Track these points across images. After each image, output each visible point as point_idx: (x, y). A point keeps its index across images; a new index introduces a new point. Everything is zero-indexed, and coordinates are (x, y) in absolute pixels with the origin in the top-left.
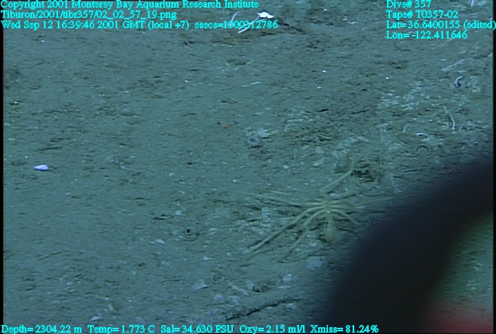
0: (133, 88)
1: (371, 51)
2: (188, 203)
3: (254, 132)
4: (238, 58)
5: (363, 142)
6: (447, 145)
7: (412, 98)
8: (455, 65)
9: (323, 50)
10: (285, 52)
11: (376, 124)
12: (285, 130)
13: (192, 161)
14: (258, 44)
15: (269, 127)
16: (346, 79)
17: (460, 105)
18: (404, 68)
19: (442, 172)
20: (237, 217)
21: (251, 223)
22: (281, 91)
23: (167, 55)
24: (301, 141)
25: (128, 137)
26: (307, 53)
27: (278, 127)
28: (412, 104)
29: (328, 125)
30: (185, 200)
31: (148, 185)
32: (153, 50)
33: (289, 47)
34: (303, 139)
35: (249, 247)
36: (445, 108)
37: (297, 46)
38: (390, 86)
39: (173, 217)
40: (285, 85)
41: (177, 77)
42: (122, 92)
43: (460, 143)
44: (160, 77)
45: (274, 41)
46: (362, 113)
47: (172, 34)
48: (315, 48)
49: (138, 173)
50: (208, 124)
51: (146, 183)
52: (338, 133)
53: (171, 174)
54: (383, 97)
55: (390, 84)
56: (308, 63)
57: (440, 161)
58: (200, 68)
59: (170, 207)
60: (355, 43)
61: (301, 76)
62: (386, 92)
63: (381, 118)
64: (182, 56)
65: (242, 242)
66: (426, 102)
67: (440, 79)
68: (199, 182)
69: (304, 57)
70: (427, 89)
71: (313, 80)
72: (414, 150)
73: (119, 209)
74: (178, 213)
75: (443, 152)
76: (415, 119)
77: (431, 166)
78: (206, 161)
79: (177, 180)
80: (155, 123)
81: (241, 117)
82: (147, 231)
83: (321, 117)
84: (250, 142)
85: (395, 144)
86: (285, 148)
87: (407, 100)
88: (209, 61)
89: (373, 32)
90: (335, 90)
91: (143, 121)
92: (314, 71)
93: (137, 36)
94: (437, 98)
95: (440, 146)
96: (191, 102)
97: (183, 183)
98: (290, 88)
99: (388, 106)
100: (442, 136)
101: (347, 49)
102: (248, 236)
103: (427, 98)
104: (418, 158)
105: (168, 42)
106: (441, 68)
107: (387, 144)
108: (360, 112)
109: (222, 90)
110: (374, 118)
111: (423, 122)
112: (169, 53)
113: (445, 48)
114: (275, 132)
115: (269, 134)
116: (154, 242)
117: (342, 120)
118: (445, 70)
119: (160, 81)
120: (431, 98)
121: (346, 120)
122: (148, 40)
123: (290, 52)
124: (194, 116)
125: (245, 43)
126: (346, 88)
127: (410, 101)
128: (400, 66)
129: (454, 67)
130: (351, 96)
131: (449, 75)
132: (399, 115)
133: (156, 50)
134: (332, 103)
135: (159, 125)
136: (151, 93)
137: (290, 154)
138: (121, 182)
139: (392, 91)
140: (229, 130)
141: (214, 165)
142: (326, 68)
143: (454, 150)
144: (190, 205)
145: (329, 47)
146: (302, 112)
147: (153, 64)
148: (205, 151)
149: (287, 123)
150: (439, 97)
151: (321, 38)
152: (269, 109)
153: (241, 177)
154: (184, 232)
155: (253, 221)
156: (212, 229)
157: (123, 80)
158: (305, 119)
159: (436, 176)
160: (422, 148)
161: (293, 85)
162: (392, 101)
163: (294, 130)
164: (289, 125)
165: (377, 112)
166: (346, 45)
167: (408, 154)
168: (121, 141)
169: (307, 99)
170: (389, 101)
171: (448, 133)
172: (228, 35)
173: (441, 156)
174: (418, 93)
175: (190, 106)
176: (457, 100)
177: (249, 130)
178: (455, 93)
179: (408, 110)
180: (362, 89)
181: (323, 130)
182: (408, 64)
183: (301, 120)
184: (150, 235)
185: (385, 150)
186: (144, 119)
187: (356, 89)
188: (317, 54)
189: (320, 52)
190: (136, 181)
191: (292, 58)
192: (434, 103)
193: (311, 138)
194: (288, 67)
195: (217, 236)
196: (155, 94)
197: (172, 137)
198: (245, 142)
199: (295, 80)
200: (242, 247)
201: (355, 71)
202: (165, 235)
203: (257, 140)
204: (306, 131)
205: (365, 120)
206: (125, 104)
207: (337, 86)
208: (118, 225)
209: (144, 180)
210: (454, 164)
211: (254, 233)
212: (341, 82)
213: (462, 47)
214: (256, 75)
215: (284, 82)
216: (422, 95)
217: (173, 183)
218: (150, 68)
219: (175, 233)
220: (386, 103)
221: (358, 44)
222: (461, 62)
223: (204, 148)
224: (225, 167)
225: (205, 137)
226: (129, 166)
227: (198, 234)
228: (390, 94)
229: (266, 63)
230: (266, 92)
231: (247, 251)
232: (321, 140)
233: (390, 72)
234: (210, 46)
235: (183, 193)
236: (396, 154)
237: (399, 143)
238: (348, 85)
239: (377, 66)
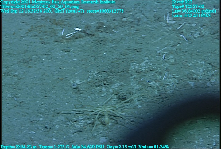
0: (19, 63)
1: (125, 45)
2: (46, 115)
3: (74, 82)
4: (66, 48)
5: (123, 85)
6: (160, 85)
7: (144, 65)
8: (163, 50)
9: (104, 44)
10: (87, 45)
11: (129, 77)
12: (88, 80)
13: (47, 96)
14: (75, 42)
15: (81, 79)
16: (115, 57)
17: (165, 68)
18: (140, 52)
19: (158, 97)
20: (68, 120)
21: (74, 123)
22: (86, 63)
23: (34, 48)
24: (96, 85)
25: (17, 85)
26: (97, 46)
27: (85, 79)
28: (144, 67)
29: (107, 78)
30: (44, 113)
31: (27, 107)
32: (28, 46)
33: (89, 43)
34: (97, 84)
35: (73, 134)
36: (159, 69)
37: (92, 43)
38: (134, 60)
39: (39, 121)
40: (88, 60)
41: (39, 58)
42: (14, 65)
43: (166, 85)
44: (31, 58)
45: (82, 41)
46: (123, 72)
47: (36, 39)
48: (101, 43)
49: (23, 102)
50: (54, 78)
51: (26, 106)
52: (112, 81)
53: (37, 102)
54: (131, 65)
55: (134, 59)
56: (98, 50)
57: (157, 92)
58: (49, 54)
59: (37, 117)
60: (118, 41)
61: (94, 56)
62: (133, 63)
63: (131, 74)
64: (41, 48)
65: (70, 132)
66: (150, 66)
67: (156, 56)
68: (50, 105)
69: (96, 47)
70: (150, 61)
71: (100, 58)
72: (146, 88)
73: (14, 118)
74: (41, 119)
75: (159, 88)
76: (146, 74)
77: (154, 95)
78: (53, 95)
79: (40, 104)
80: (30, 79)
81: (68, 75)
82: (27, 128)
83: (104, 74)
84: (73, 86)
85: (137, 85)
86: (88, 88)
87: (142, 66)
88: (53, 50)
89: (126, 36)
90: (110, 62)
91: (24, 78)
92: (100, 54)
93: (20, 40)
94: (155, 65)
95: (157, 86)
96: (45, 69)
97: (43, 105)
98: (90, 62)
99: (134, 69)
100: (158, 81)
101: (115, 43)
102: (73, 129)
103: (151, 64)
104: (148, 92)
105: (35, 42)
106: (156, 51)
107: (134, 86)
108: (122, 72)
109: (60, 63)
110: (128, 74)
111: (149, 75)
112: (35, 47)
113: (158, 42)
114: (84, 81)
115: (81, 82)
116: (30, 133)
117: (114, 75)
118: (158, 52)
119: (31, 60)
120: (153, 65)
121: (115, 75)
122: (25, 42)
123: (89, 45)
124: (47, 75)
125: (69, 42)
126: (115, 61)
127: (144, 66)
128: (138, 51)
129: (162, 51)
130: (117, 64)
131: (160, 54)
132: (139, 73)
133: (29, 46)
134: (109, 68)
135: (32, 80)
136: (27, 65)
137: (91, 91)
138: (15, 106)
139: (135, 62)
140: (63, 81)
141: (57, 97)
142: (105, 52)
143: (163, 88)
144: (47, 115)
145: (107, 43)
146: (96, 72)
147: (28, 52)
148: (53, 91)
149: (89, 77)
150: (156, 64)
151: (103, 39)
152: (81, 71)
153: (69, 102)
154: (44, 128)
155: (75, 122)
156: (57, 126)
157: (14, 60)
158: (97, 75)
159: (156, 99)
160: (150, 87)
161: (91, 60)
162: (135, 66)
163: (92, 80)
164: (90, 78)
165: (129, 72)
166: (114, 42)
167: (143, 90)
168: (15, 87)
169: (98, 66)
170: (134, 67)
171: (160, 80)
172: (61, 39)
173: (158, 91)
174: (147, 62)
175: (45, 70)
176: (164, 65)
177: (72, 81)
178: (163, 62)
179: (143, 70)
180: (122, 61)
181: (105, 80)
182: (142, 50)
183: (95, 76)
184: (28, 129)
185: (133, 89)
186: (25, 77)
187: (119, 62)
188: (101, 46)
189: (103, 45)
190: (22, 105)
191: (90, 48)
192: (154, 67)
193: (100, 84)
194: (89, 52)
195: (59, 129)
196: (29, 66)
197: (37, 85)
198: (71, 86)
199: (92, 58)
200: (70, 134)
201: (118, 54)
202: (35, 129)
203: (76, 85)
204: (98, 81)
205: (124, 75)
206: (16, 71)
207: (111, 60)
208: (15, 125)
209: (25, 104)
210: (164, 94)
211: (75, 127)
212: (113, 58)
213: (165, 42)
214: (75, 56)
215: (87, 59)
216: (149, 63)
217: (38, 106)
218: (27, 54)
219: (40, 128)
220: (133, 67)
221: (119, 41)
222: (165, 48)
223: (52, 89)
224: (62, 98)
225: (52, 85)
226: (18, 98)
227: (50, 129)
228: (135, 63)
229: (79, 51)
230: (79, 64)
231: (72, 135)
232: (104, 85)
233: (134, 53)
234: (54, 43)
235: (43, 110)
236: (138, 90)
237: (139, 85)
238: (116, 60)
239: (129, 51)
